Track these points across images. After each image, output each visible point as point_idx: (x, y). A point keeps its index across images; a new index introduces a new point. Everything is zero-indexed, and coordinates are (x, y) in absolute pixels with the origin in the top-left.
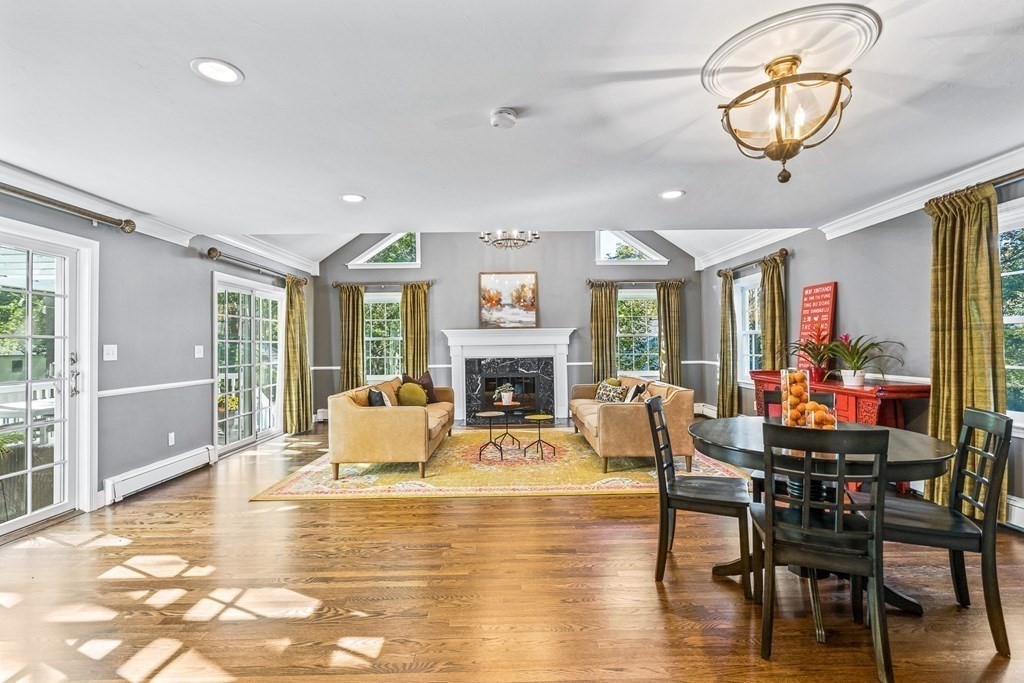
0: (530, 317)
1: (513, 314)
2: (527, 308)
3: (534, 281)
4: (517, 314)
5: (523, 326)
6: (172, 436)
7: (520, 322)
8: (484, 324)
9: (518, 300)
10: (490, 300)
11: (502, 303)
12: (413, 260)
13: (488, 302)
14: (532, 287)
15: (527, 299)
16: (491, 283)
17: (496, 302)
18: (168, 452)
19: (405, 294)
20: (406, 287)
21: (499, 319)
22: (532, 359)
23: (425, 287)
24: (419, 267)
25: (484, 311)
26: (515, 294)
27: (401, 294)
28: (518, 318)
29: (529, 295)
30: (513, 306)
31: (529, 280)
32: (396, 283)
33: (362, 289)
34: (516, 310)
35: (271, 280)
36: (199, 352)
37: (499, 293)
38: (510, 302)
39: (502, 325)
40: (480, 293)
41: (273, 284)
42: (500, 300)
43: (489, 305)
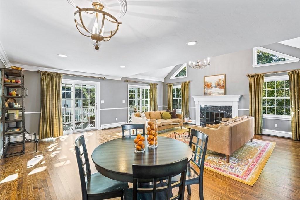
0: (222, 91)
1: (215, 90)
2: (221, 88)
3: (224, 78)
4: (217, 90)
5: (219, 94)
6: (117, 119)
7: (218, 93)
8: (205, 94)
9: (218, 85)
10: (208, 86)
11: (212, 86)
12: (185, 75)
13: (207, 86)
14: (223, 80)
15: (221, 85)
16: (208, 80)
17: (209, 86)
18: (116, 122)
19: (182, 85)
20: (182, 83)
21: (210, 92)
22: (223, 107)
23: (188, 83)
24: (187, 77)
25: (205, 90)
26: (216, 83)
27: (181, 85)
28: (217, 92)
29: (222, 83)
30: (215, 87)
31: (223, 77)
32: (180, 82)
33: (172, 85)
34: (217, 89)
35: (146, 85)
36: (124, 102)
37: (211, 83)
38: (214, 86)
39: (211, 94)
40: (204, 83)
41: (147, 86)
42: (211, 85)
43: (207, 87)
